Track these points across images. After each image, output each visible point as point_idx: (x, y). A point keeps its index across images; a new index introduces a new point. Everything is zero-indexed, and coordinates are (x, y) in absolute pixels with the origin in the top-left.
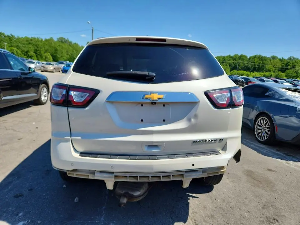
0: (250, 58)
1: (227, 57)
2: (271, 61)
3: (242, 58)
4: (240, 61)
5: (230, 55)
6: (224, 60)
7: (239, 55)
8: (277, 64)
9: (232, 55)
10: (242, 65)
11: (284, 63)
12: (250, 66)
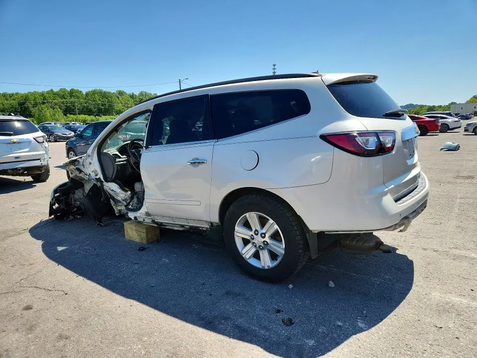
0: (87, 94)
1: (48, 93)
2: (118, 98)
3: (74, 94)
4: (73, 99)
5: (52, 90)
6: (44, 99)
7: (69, 89)
8: (128, 102)
9: (56, 90)
10: (79, 106)
11: (136, 101)
12: (91, 107)
